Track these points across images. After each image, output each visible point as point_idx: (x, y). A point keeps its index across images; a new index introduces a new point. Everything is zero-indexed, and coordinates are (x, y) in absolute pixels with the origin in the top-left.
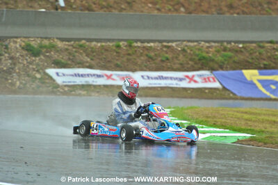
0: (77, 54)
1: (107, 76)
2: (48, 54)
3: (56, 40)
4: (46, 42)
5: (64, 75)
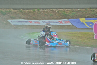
0: (19, 14)
2: (8, 14)
3: (11, 9)
4: (8, 10)
5: (14, 22)
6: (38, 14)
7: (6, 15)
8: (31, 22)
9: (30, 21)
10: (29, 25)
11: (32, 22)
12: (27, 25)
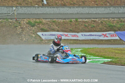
0: (52, 25)
1: (65, 35)
3: (42, 19)
4: (38, 20)
5: (45, 35)
6: (76, 25)
7: (36, 27)
9: (66, 33)
11: (68, 35)
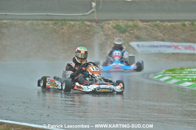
0: (153, 31)
1: (174, 46)
2: (131, 32)
3: (138, 21)
4: (131, 23)
5: (143, 46)
6: (192, 31)
8: (176, 47)
9: (176, 44)
10: (173, 54)
11: (180, 47)
12: (169, 54)
